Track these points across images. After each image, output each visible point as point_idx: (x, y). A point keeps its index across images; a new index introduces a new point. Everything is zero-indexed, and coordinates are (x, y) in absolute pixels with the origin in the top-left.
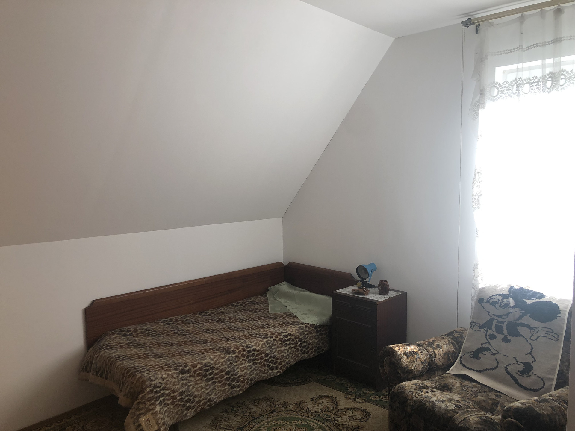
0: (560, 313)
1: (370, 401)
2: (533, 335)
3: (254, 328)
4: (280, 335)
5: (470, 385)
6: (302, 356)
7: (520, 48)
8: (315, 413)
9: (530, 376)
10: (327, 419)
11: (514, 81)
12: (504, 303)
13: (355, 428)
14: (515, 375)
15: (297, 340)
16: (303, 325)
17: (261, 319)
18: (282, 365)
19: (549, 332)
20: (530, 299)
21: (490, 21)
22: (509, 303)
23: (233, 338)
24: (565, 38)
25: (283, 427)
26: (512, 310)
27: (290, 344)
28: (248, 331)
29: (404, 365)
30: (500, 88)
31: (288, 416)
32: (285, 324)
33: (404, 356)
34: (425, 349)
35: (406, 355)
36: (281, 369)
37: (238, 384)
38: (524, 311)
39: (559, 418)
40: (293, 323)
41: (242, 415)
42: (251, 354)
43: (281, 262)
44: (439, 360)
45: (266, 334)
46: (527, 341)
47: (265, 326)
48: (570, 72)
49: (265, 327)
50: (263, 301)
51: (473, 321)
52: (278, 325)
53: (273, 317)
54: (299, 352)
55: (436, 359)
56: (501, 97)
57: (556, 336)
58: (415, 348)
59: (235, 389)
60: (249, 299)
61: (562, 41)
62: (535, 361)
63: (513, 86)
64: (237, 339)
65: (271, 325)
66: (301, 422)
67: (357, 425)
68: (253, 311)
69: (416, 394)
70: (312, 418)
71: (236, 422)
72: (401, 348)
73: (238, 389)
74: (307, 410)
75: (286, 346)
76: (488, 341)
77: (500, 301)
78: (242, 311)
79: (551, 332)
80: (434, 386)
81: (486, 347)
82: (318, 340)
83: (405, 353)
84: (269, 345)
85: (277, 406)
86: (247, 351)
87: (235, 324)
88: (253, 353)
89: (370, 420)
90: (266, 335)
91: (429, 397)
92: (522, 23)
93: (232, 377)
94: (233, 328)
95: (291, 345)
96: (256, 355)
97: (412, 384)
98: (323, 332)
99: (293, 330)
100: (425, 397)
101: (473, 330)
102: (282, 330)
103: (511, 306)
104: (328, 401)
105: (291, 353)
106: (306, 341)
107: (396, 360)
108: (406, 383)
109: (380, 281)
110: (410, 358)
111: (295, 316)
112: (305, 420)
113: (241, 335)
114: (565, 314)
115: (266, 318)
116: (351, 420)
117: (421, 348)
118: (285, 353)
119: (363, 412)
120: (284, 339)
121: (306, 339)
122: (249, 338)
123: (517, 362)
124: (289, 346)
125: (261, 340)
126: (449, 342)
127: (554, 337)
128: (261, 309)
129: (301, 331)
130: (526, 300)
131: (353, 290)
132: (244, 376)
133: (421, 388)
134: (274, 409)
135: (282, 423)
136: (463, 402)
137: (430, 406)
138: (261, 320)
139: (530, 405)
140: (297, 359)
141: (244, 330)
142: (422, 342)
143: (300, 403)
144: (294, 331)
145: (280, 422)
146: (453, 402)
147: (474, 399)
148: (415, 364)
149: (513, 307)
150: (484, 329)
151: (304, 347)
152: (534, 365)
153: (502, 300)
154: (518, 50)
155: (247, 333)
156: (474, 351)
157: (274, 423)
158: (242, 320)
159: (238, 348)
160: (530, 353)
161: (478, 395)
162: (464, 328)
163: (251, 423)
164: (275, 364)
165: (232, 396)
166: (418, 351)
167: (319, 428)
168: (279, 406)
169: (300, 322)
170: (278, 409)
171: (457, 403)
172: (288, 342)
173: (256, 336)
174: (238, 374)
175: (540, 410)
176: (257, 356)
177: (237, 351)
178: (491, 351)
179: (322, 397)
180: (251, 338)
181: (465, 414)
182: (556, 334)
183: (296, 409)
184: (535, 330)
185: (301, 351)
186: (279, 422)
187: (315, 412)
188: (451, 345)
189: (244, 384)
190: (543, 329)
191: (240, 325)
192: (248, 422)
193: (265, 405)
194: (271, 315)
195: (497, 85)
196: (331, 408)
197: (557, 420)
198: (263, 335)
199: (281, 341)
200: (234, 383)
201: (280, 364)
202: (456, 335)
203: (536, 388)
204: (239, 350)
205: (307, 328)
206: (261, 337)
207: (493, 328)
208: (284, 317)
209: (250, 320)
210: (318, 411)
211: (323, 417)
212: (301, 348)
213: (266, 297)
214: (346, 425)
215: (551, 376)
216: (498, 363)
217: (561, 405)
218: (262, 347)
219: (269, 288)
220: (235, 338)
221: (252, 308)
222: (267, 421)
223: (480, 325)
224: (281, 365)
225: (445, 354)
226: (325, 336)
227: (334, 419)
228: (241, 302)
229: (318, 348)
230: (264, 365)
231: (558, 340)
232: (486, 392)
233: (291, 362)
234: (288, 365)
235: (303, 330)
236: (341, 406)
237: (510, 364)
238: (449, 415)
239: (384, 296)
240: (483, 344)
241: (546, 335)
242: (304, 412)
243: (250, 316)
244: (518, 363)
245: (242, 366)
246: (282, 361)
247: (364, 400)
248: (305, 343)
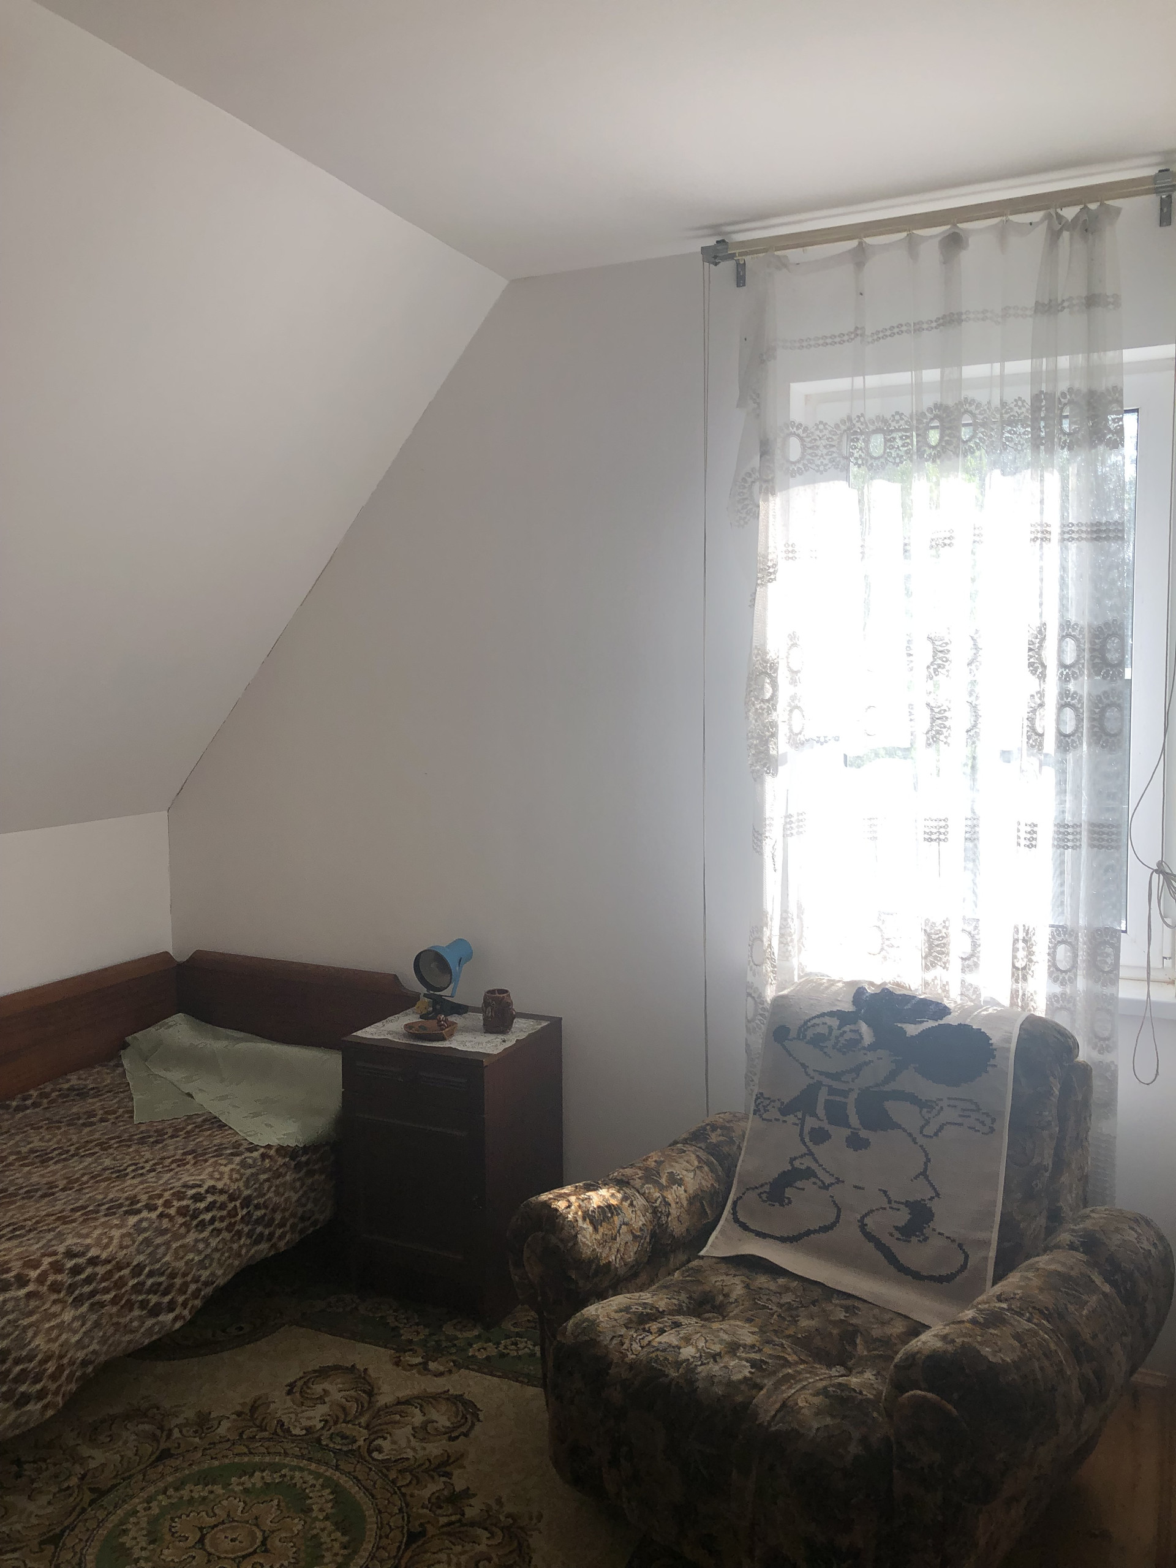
0: (994, 1057)
1: (470, 1364)
2: (927, 1122)
3: (87, 1182)
4: (180, 1196)
5: (773, 1286)
6: (253, 1251)
7: (857, 333)
8: (305, 1435)
9: (926, 1239)
10: (345, 1449)
11: (843, 422)
12: (847, 1036)
13: (439, 1466)
14: (886, 1240)
15: (235, 1206)
16: (252, 1152)
17: (110, 1147)
18: (189, 1292)
19: (968, 1110)
20: (915, 1023)
21: (777, 253)
22: (858, 1037)
23: (15, 1230)
24: (972, 316)
25: (201, 1508)
26: (870, 1056)
27: (213, 1220)
28: (69, 1195)
29: (586, 1253)
30: (808, 440)
31: (216, 1463)
32: (194, 1158)
33: (585, 1226)
34: (639, 1192)
35: (591, 1222)
36: (187, 1305)
37: (38, 1387)
38: (900, 1058)
39: (1042, 1369)
40: (219, 1152)
41: (54, 1489)
42: (83, 1276)
43: (167, 953)
44: (677, 1224)
45: (134, 1200)
46: (914, 1141)
47: (125, 1170)
48: (986, 407)
49: (127, 1174)
50: (110, 1084)
51: (762, 1094)
52: (170, 1160)
53: (150, 1137)
54: (242, 1242)
55: (669, 1219)
56: (811, 463)
57: (988, 1121)
58: (613, 1195)
59: (29, 1407)
60: (61, 1081)
61: (964, 322)
62: (938, 1195)
63: (842, 435)
64: (30, 1231)
65: (148, 1167)
66: (263, 1478)
67: (442, 1454)
68: (81, 1121)
69: (634, 1343)
70: (297, 1457)
71: (34, 1521)
72: (573, 1199)
73: (39, 1405)
74: (279, 1430)
75: (199, 1228)
76: (809, 1150)
77: (835, 1033)
78: (42, 1127)
79: (973, 1110)
80: (675, 1305)
81: (803, 1167)
82: (301, 1192)
83: (586, 1215)
84: (146, 1235)
85: (176, 1433)
86: (71, 1269)
87: (18, 1175)
88: (89, 1271)
89: (478, 1427)
90: (132, 1204)
91: (673, 1347)
92: (860, 265)
93: (18, 1368)
94: (12, 1189)
95: (217, 1224)
96: (99, 1276)
97: (616, 1312)
98: (316, 1167)
99: (222, 1174)
100: (662, 1351)
101: (763, 1119)
102: (186, 1178)
103: (866, 1046)
104: (341, 1386)
105: (216, 1250)
106: (265, 1202)
107: (562, 1240)
108: (597, 1310)
109: (489, 992)
110: (601, 1230)
111: (222, 1126)
112: (275, 1468)
113: (44, 1213)
114: (1008, 1058)
115: (124, 1142)
116: (423, 1440)
117: (628, 1191)
118: (200, 1252)
119: (455, 1404)
120: (192, 1207)
121: (265, 1194)
122: (74, 1221)
123: (890, 1202)
124: (211, 1228)
125: (116, 1222)
126: (699, 1162)
127: (983, 1123)
128: (106, 1113)
129: (249, 1172)
130: (904, 1026)
131: (408, 1026)
132: (61, 1357)
133: (643, 1319)
134: (168, 1445)
135: (199, 1492)
136: (768, 1350)
137: (678, 1377)
138: (111, 1151)
139: (966, 1340)
140: (237, 1263)
141: (53, 1194)
142: (628, 1171)
143: (254, 1408)
144: (226, 1176)
145: (191, 1491)
146: (741, 1353)
147: (791, 1332)
148: (616, 1246)
149: (872, 1047)
150: (796, 1116)
151: (258, 1221)
152: (936, 1206)
153: (839, 1029)
154: (852, 339)
155: (65, 1203)
156: (771, 1181)
157: (169, 1497)
158: (44, 1158)
159: (35, 1265)
160: (924, 1173)
161: (798, 1316)
162: (731, 1113)
163: (90, 1513)
164: (165, 1293)
165: (17, 1432)
166: (621, 1203)
167: (323, 1486)
168: (181, 1432)
169: (241, 1144)
170: (179, 1444)
171: (753, 1356)
172: (207, 1217)
173: (98, 1212)
174: (36, 1356)
175: (995, 1353)
176: (103, 1279)
177: (34, 1274)
178: (819, 1179)
179: (323, 1373)
180: (81, 1219)
181: (783, 1388)
182: (987, 1115)
183: (241, 1435)
184: (932, 1108)
185: (249, 1235)
186: (185, 1493)
187: (304, 1432)
188: (706, 1169)
189: (58, 1383)
190: (952, 1102)
191: (38, 1176)
192: (78, 1509)
193: (134, 1437)
194: (143, 1128)
195: (800, 431)
196: (353, 1408)
197: (1039, 1377)
198: (121, 1206)
199: (185, 1215)
200: (23, 1388)
201: (183, 1290)
202: (714, 1138)
203: (944, 1272)
204: (38, 1271)
205: (267, 1161)
206: (114, 1213)
207: (821, 1111)
208: (188, 1132)
209: (73, 1156)
210: (315, 1426)
211: (331, 1445)
212: (250, 1227)
213: (120, 1070)
214: (408, 1459)
215: (981, 1235)
216: (839, 1210)
217: (1035, 1324)
218: (122, 1247)
219: (129, 1039)
220: (23, 1227)
221: (75, 1110)
222: (144, 1495)
223: (782, 1103)
224: (185, 1293)
225: (692, 1200)
226: (323, 1177)
227: (369, 1446)
228: (34, 1093)
229: (303, 1219)
230: (130, 1305)
231: (992, 1130)
232: (817, 1301)
233: (218, 1278)
234: (209, 1290)
235: (253, 1170)
236: (384, 1399)
237: (872, 1211)
238: (739, 1399)
239: (501, 1037)
240: (795, 1158)
241: (960, 1120)
242: (269, 1439)
243: (71, 1140)
244: (895, 1206)
245: (52, 1324)
246: (189, 1278)
247: (452, 1364)
248: (260, 1208)
